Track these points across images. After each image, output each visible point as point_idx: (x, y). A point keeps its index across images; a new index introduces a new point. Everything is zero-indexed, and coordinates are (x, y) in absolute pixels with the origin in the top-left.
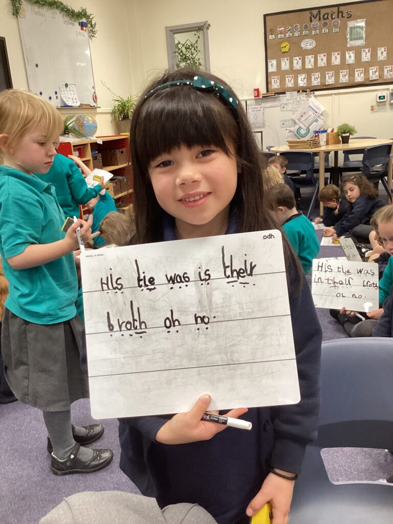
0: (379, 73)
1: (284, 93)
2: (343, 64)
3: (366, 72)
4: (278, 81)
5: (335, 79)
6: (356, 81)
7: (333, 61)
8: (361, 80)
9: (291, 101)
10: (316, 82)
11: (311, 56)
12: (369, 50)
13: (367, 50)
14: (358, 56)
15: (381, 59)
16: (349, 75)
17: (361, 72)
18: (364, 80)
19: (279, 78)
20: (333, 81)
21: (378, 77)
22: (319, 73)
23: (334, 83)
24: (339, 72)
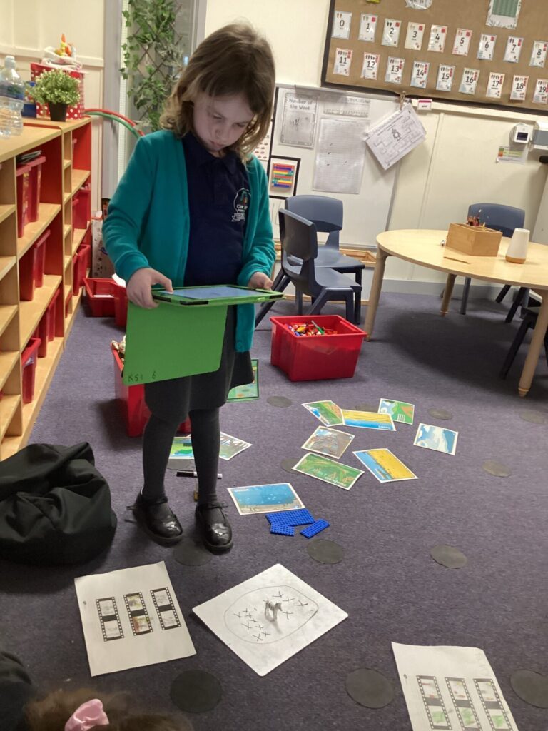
0: (527, 90)
2: (472, 58)
3: (508, 82)
4: (349, 61)
5: (452, 83)
6: (487, 95)
7: (455, 47)
8: (496, 96)
10: (418, 80)
11: (418, 25)
12: (520, 41)
13: (516, 40)
14: (500, 50)
15: (534, 64)
16: (478, 83)
17: (499, 80)
18: (501, 96)
19: (351, 55)
20: (449, 85)
21: (524, 96)
22: (428, 64)
23: (449, 90)
24: (463, 70)
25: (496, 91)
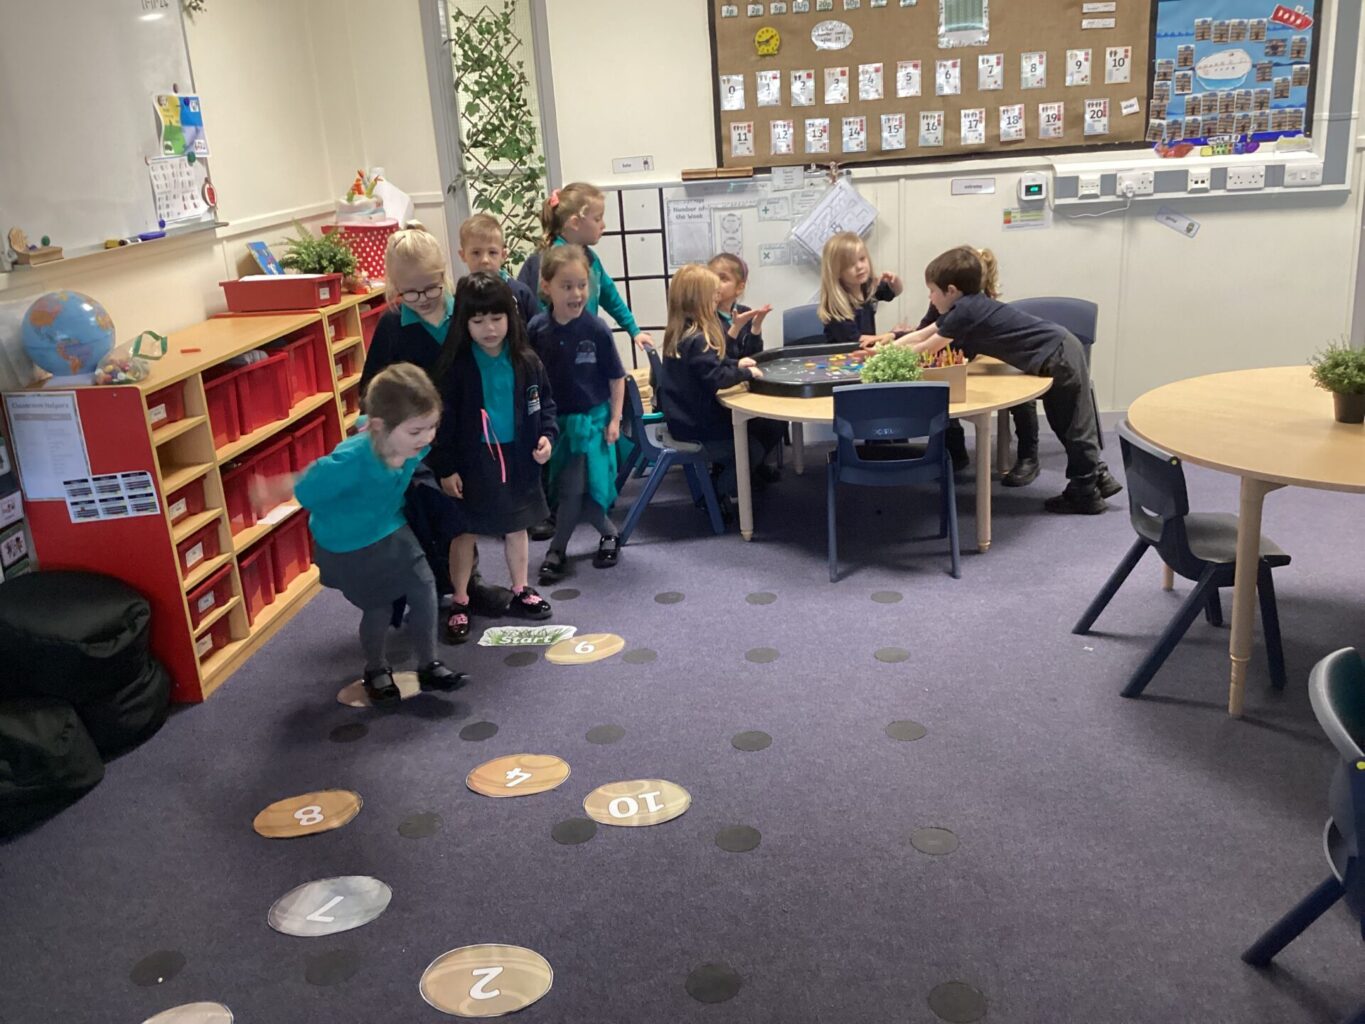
0: (1026, 124)
1: (768, 170)
2: (929, 95)
3: (992, 119)
4: (750, 136)
5: (906, 135)
6: (963, 142)
7: (900, 87)
8: (977, 142)
9: (788, 194)
10: (854, 141)
11: (839, 70)
12: (998, 58)
13: (993, 59)
14: (970, 75)
15: (1030, 86)
16: (946, 127)
17: (978, 118)
18: (986, 140)
19: (752, 128)
20: (902, 141)
21: (1023, 133)
22: (864, 118)
23: (903, 146)
24: (918, 116)
25: (976, 134)
